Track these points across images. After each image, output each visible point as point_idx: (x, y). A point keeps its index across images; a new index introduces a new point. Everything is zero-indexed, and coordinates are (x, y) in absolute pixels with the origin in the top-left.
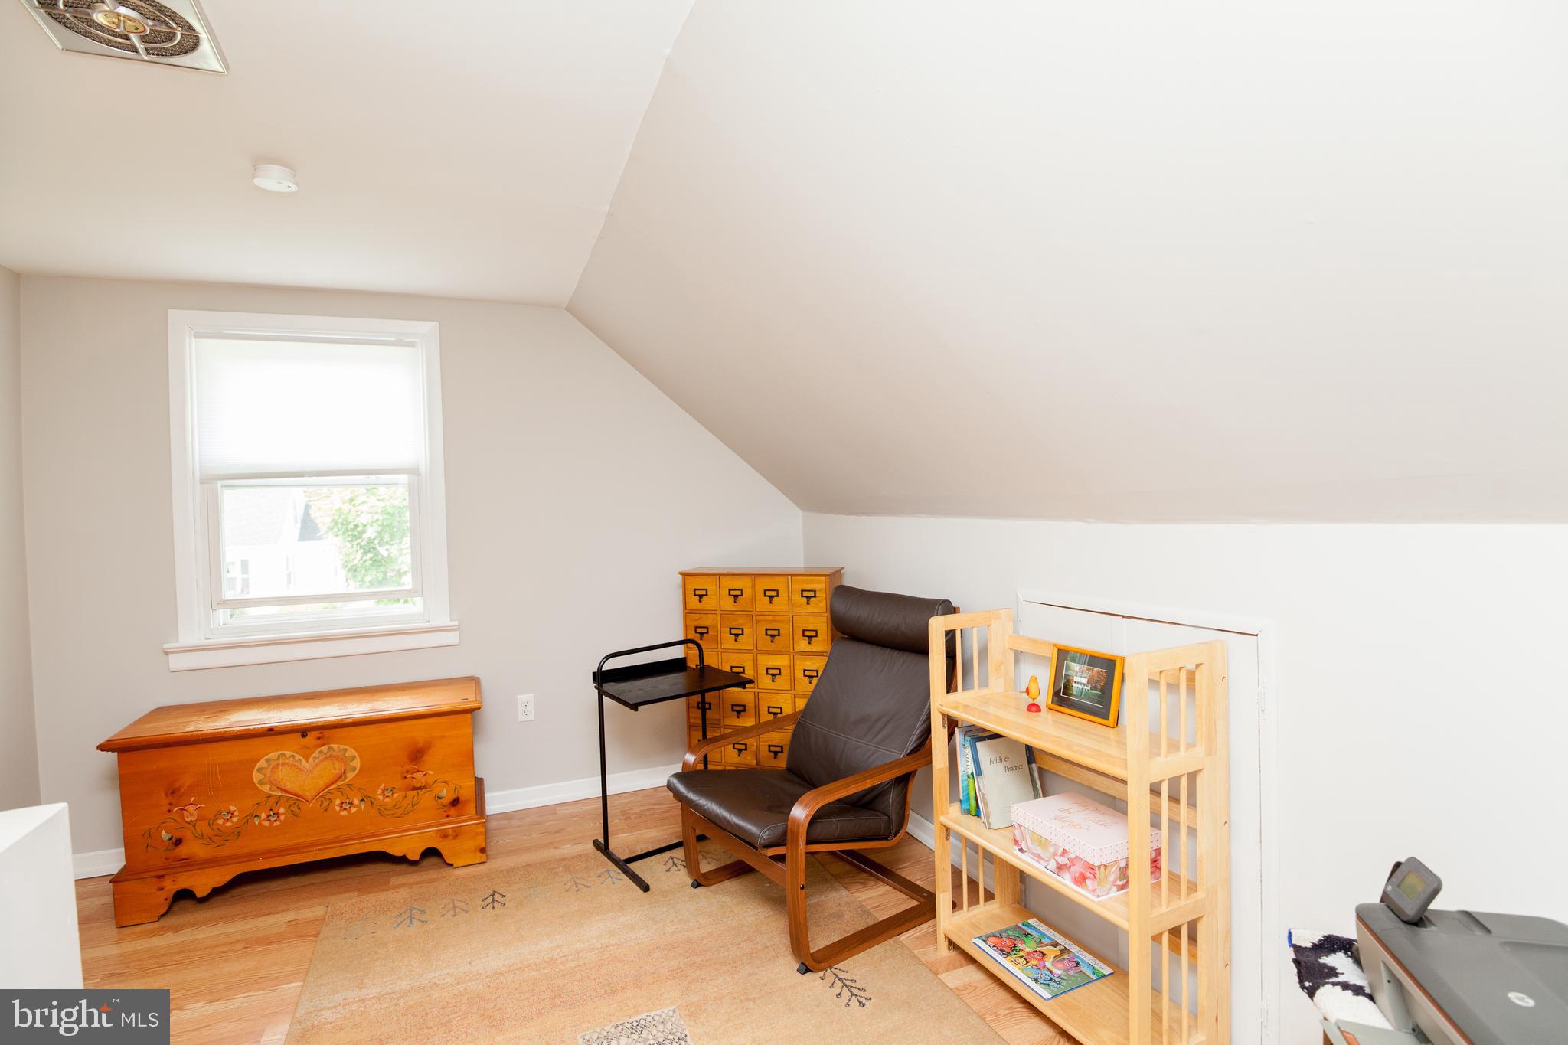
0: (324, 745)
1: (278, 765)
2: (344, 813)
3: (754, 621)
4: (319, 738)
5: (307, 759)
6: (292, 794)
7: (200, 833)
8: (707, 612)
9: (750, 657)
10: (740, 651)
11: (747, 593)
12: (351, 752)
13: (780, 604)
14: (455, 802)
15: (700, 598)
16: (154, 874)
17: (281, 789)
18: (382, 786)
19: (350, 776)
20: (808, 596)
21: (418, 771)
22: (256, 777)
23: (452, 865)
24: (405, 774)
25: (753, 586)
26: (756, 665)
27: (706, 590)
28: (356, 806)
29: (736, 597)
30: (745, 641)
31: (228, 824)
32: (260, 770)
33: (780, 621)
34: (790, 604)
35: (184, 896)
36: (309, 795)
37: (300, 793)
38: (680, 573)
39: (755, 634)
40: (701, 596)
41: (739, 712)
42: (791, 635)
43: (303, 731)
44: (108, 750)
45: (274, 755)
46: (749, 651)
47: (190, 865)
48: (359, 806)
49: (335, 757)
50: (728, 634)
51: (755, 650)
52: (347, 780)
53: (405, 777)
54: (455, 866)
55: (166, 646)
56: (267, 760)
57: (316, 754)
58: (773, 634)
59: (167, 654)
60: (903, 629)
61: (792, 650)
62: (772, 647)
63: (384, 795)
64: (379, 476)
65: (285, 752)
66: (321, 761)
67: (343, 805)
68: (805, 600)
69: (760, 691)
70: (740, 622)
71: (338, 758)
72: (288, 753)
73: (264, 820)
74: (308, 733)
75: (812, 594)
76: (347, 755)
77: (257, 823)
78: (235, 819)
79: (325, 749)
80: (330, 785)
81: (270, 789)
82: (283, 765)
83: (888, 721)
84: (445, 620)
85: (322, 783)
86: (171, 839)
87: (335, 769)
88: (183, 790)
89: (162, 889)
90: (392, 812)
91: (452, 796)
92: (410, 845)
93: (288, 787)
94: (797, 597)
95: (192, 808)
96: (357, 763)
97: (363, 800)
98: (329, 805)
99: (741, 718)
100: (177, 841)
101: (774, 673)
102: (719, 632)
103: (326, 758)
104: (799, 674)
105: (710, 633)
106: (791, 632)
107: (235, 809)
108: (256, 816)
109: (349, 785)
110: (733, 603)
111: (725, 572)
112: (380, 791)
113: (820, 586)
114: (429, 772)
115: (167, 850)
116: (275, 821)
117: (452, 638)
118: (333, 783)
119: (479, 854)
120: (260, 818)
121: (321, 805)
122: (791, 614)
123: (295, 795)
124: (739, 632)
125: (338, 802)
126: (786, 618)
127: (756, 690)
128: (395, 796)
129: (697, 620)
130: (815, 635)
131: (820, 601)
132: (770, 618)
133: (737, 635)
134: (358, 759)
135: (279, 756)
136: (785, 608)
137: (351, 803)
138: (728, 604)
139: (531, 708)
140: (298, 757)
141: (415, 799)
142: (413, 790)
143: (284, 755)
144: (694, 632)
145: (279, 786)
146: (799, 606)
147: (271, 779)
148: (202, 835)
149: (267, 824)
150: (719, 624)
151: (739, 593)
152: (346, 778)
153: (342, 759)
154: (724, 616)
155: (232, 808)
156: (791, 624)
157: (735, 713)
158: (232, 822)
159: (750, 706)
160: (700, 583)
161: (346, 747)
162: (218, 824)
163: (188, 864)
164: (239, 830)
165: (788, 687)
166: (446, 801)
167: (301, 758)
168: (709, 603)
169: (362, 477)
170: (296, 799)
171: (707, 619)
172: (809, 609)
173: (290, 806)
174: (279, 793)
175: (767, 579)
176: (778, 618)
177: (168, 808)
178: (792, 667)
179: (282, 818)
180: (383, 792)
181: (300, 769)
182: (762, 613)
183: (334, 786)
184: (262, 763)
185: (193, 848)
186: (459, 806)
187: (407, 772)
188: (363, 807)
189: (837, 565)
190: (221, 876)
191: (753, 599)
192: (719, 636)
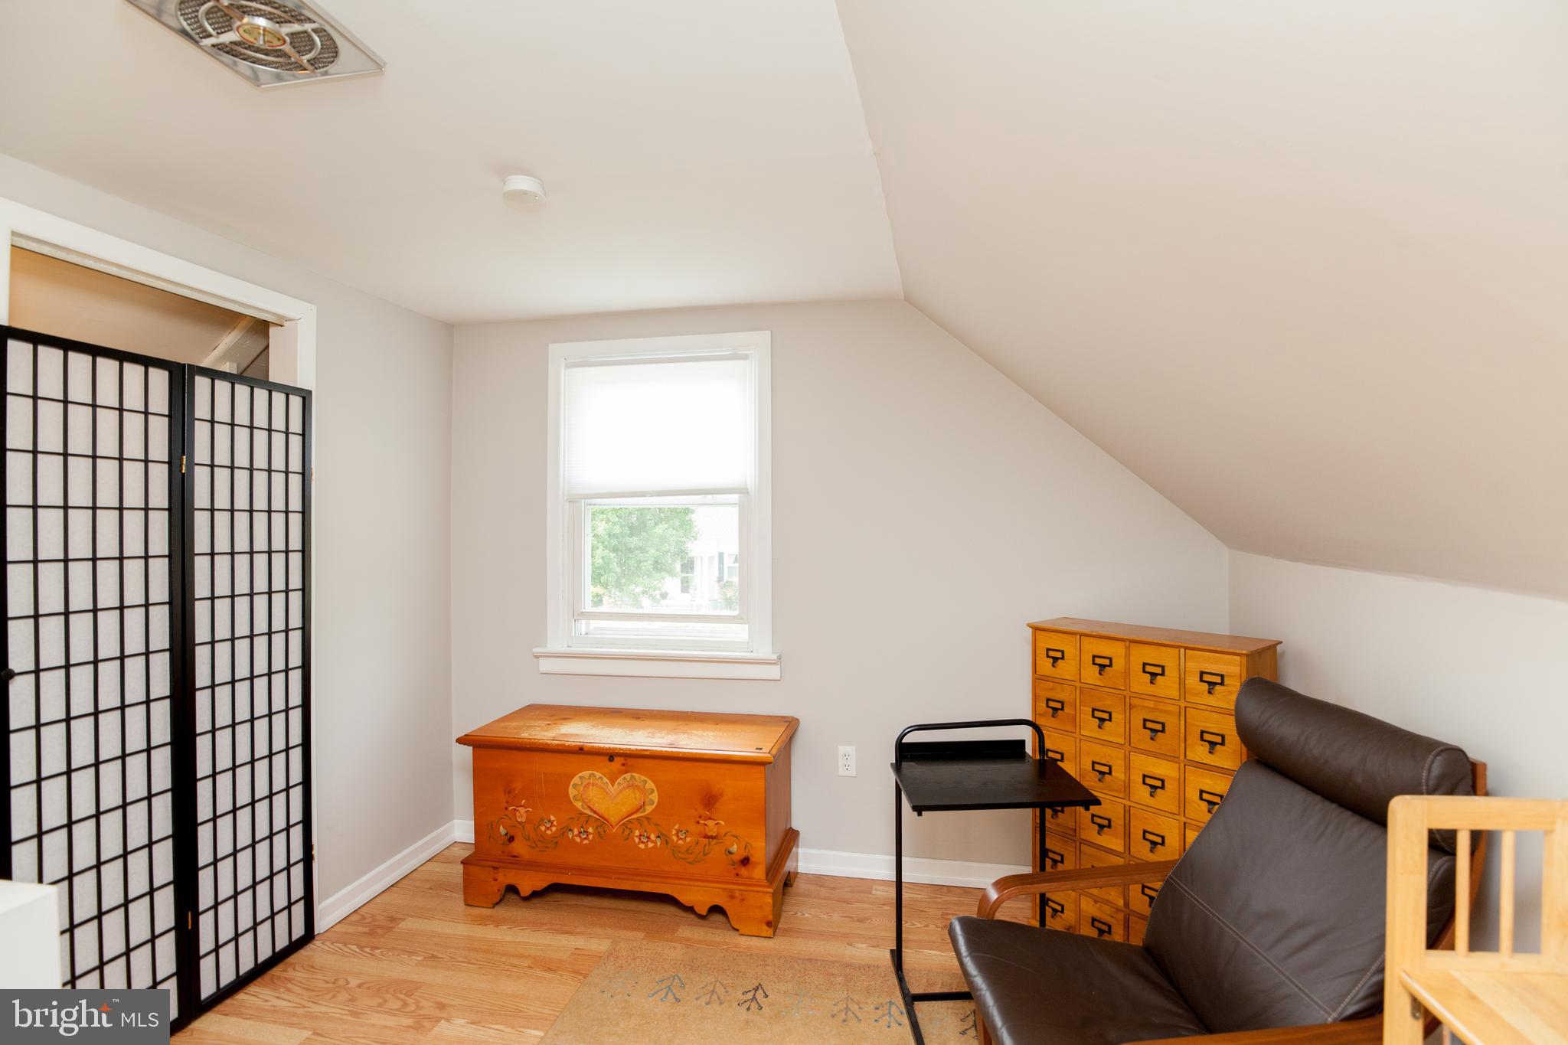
0: (627, 772)
1: (589, 784)
2: (642, 846)
3: (1127, 706)
4: (623, 765)
5: (613, 782)
6: (598, 815)
7: (527, 834)
8: (1061, 682)
9: (1120, 753)
10: (1106, 743)
11: (1119, 664)
12: (650, 785)
13: (1167, 686)
14: (745, 861)
15: (1054, 662)
16: (490, 863)
17: (591, 809)
18: (677, 827)
19: (649, 809)
20: (1213, 683)
21: (710, 819)
22: (572, 792)
23: (738, 930)
24: (698, 819)
25: (1128, 656)
26: (1128, 768)
27: (1063, 652)
28: (652, 842)
29: (1102, 667)
30: (1114, 731)
31: (549, 832)
32: (575, 786)
33: (1166, 712)
34: (1182, 690)
35: (512, 889)
36: (613, 820)
37: (606, 817)
38: (1029, 625)
39: (1128, 722)
40: (1055, 659)
41: (1101, 827)
42: (1182, 735)
43: (611, 755)
44: (464, 744)
45: (586, 773)
46: (1119, 745)
47: (517, 864)
48: (655, 842)
49: (636, 786)
50: (1090, 718)
51: (1127, 744)
52: (646, 813)
53: (698, 822)
54: (741, 931)
55: (536, 650)
56: (581, 778)
57: (620, 780)
58: (1155, 729)
59: (537, 657)
60: (1359, 780)
61: (1182, 757)
62: (1151, 746)
63: (678, 836)
64: (715, 496)
65: (596, 773)
66: (624, 789)
67: (642, 838)
68: (1205, 686)
69: (1132, 804)
70: (1106, 703)
71: (638, 788)
72: (598, 775)
73: (577, 836)
74: (615, 758)
75: (1218, 680)
76: (646, 787)
77: (570, 836)
78: (554, 829)
79: (628, 776)
80: (631, 815)
81: (582, 806)
82: (593, 785)
83: (1317, 938)
84: (766, 652)
85: (624, 810)
86: (506, 834)
87: (636, 799)
88: (516, 792)
89: (496, 880)
90: (683, 856)
91: (744, 854)
92: (699, 897)
93: (596, 807)
94: (1193, 681)
95: (522, 810)
96: (655, 797)
97: (658, 837)
98: (629, 834)
99: (1104, 836)
100: (510, 838)
101: (1156, 785)
102: (1078, 712)
103: (629, 786)
104: (1193, 795)
105: (1066, 710)
106: (1183, 731)
107: (554, 819)
108: (570, 830)
109: (647, 818)
110: (1098, 675)
111: (1087, 631)
112: (674, 832)
113: (1233, 669)
114: (721, 822)
115: (503, 844)
116: (585, 839)
117: (774, 672)
118: (633, 813)
119: (765, 927)
120: (573, 832)
121: (623, 833)
122: (1183, 704)
123: (602, 817)
124: (1106, 716)
125: (637, 833)
126: (1175, 709)
127: (1128, 803)
128: (688, 840)
129: (1050, 689)
130: (1220, 741)
131: (1230, 692)
132: (1151, 704)
133: (1102, 720)
134: (656, 793)
135: (590, 776)
136: (1175, 694)
137: (648, 838)
138: (1091, 675)
139: (852, 762)
140: (605, 780)
141: (707, 847)
142: (705, 838)
143: (593, 774)
144: (1045, 705)
145: (589, 804)
146: (1195, 695)
147: (584, 797)
148: (529, 837)
149: (578, 840)
150: (1078, 701)
151: (1107, 662)
152: (644, 811)
153: (641, 789)
154: (1085, 690)
155: (552, 818)
156: (1182, 718)
157: (1096, 827)
158: (551, 831)
159: (1118, 823)
160: (1056, 642)
161: (646, 778)
162: (541, 830)
163: (515, 861)
164: (556, 840)
165: (1175, 810)
166: (737, 858)
167: (608, 781)
168: (1066, 669)
169: (699, 497)
170: (602, 821)
171: (1063, 691)
172: (1211, 700)
173: (597, 828)
174: (589, 812)
175: (1147, 647)
176: (1162, 706)
177: (506, 805)
178: (1183, 782)
179: (591, 837)
180: (677, 833)
181: (606, 792)
182: (1140, 696)
183: (634, 816)
184: (576, 780)
185: (519, 848)
186: (749, 867)
187: (700, 817)
188: (659, 844)
189: (1271, 636)
190: (540, 881)
191: (1127, 673)
192: (1078, 715)
